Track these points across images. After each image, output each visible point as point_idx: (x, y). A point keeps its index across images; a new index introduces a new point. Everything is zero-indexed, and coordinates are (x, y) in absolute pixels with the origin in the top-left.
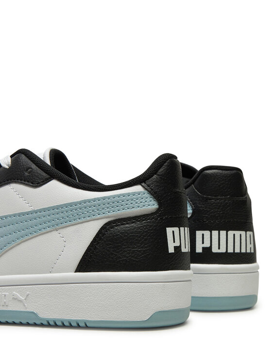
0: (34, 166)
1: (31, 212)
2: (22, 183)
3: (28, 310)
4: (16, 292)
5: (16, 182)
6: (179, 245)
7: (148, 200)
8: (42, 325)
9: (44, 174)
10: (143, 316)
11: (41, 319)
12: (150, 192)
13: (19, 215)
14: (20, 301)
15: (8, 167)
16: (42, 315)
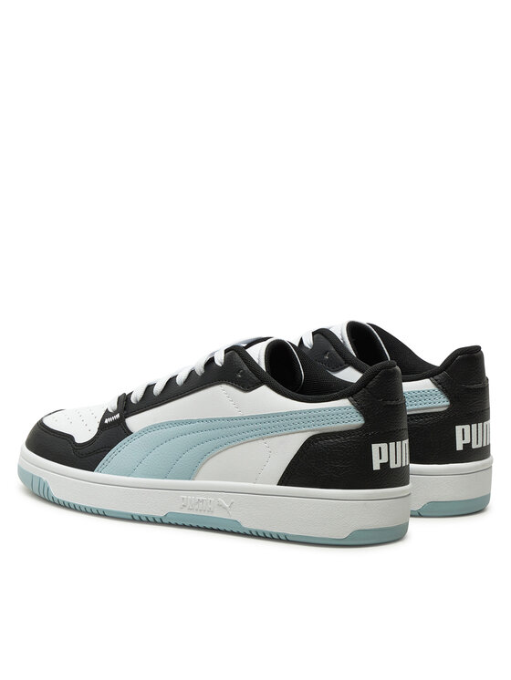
0: (246, 368)
1: (240, 418)
2: (232, 385)
3: (232, 518)
4: (221, 499)
5: (227, 384)
6: (386, 461)
7: (354, 415)
8: (245, 535)
9: (255, 378)
10: (342, 534)
11: (244, 528)
12: (356, 407)
13: (228, 419)
14: (225, 508)
15: (220, 365)
16: (245, 525)
